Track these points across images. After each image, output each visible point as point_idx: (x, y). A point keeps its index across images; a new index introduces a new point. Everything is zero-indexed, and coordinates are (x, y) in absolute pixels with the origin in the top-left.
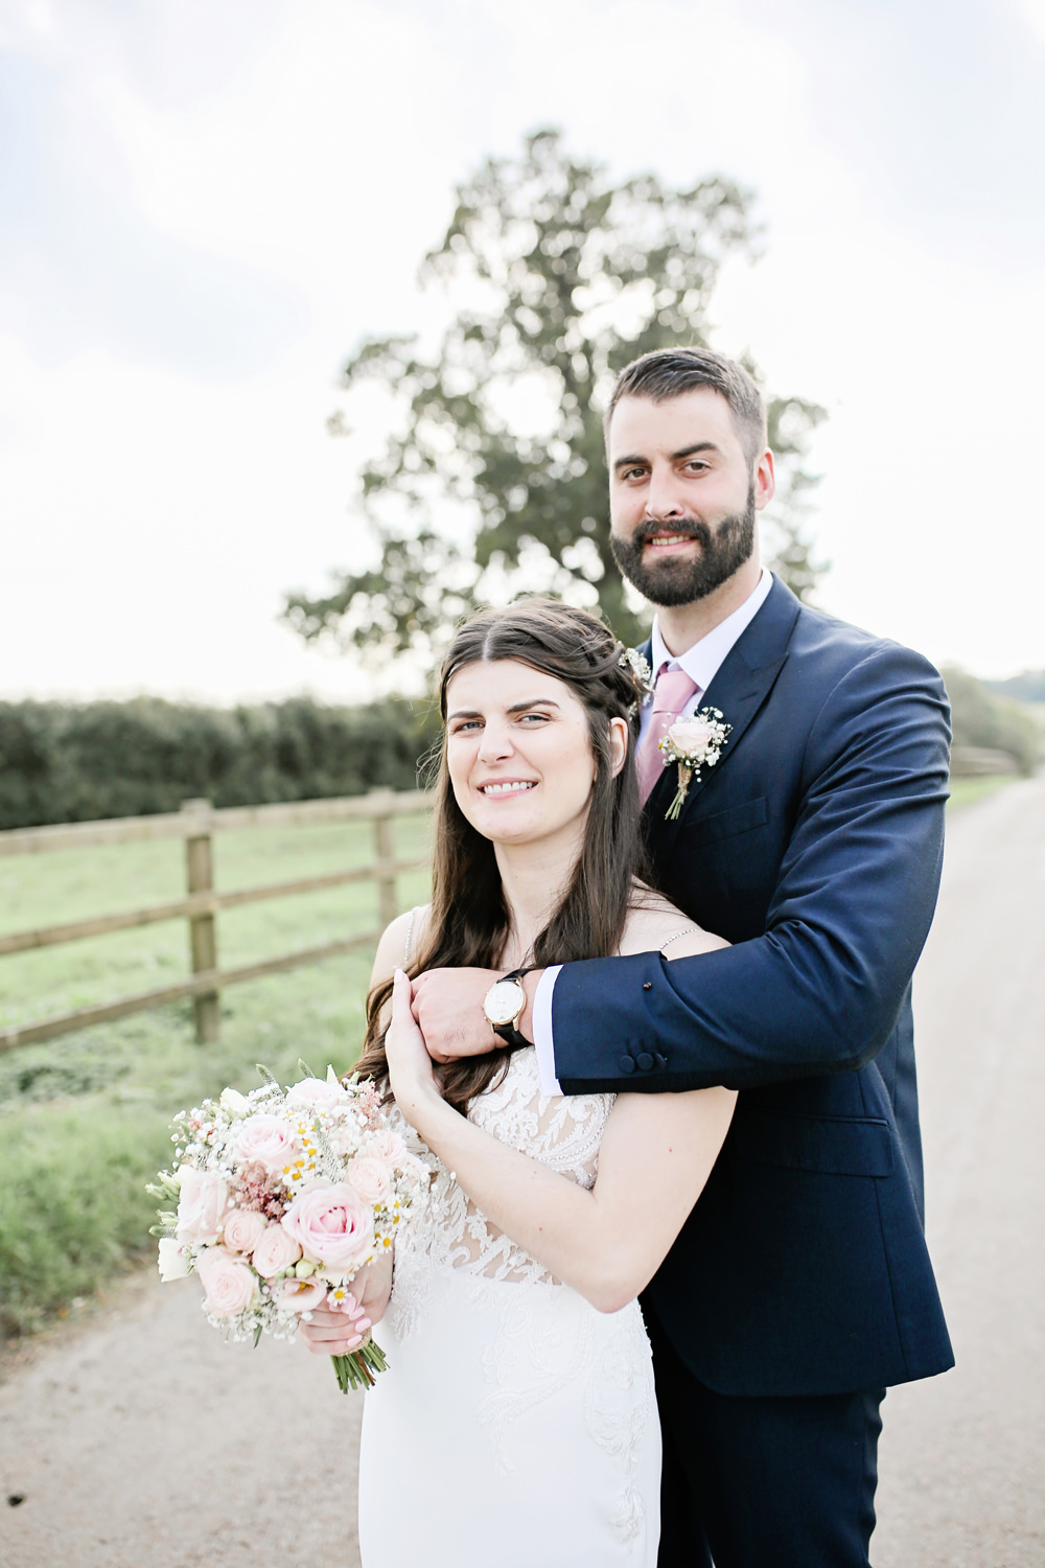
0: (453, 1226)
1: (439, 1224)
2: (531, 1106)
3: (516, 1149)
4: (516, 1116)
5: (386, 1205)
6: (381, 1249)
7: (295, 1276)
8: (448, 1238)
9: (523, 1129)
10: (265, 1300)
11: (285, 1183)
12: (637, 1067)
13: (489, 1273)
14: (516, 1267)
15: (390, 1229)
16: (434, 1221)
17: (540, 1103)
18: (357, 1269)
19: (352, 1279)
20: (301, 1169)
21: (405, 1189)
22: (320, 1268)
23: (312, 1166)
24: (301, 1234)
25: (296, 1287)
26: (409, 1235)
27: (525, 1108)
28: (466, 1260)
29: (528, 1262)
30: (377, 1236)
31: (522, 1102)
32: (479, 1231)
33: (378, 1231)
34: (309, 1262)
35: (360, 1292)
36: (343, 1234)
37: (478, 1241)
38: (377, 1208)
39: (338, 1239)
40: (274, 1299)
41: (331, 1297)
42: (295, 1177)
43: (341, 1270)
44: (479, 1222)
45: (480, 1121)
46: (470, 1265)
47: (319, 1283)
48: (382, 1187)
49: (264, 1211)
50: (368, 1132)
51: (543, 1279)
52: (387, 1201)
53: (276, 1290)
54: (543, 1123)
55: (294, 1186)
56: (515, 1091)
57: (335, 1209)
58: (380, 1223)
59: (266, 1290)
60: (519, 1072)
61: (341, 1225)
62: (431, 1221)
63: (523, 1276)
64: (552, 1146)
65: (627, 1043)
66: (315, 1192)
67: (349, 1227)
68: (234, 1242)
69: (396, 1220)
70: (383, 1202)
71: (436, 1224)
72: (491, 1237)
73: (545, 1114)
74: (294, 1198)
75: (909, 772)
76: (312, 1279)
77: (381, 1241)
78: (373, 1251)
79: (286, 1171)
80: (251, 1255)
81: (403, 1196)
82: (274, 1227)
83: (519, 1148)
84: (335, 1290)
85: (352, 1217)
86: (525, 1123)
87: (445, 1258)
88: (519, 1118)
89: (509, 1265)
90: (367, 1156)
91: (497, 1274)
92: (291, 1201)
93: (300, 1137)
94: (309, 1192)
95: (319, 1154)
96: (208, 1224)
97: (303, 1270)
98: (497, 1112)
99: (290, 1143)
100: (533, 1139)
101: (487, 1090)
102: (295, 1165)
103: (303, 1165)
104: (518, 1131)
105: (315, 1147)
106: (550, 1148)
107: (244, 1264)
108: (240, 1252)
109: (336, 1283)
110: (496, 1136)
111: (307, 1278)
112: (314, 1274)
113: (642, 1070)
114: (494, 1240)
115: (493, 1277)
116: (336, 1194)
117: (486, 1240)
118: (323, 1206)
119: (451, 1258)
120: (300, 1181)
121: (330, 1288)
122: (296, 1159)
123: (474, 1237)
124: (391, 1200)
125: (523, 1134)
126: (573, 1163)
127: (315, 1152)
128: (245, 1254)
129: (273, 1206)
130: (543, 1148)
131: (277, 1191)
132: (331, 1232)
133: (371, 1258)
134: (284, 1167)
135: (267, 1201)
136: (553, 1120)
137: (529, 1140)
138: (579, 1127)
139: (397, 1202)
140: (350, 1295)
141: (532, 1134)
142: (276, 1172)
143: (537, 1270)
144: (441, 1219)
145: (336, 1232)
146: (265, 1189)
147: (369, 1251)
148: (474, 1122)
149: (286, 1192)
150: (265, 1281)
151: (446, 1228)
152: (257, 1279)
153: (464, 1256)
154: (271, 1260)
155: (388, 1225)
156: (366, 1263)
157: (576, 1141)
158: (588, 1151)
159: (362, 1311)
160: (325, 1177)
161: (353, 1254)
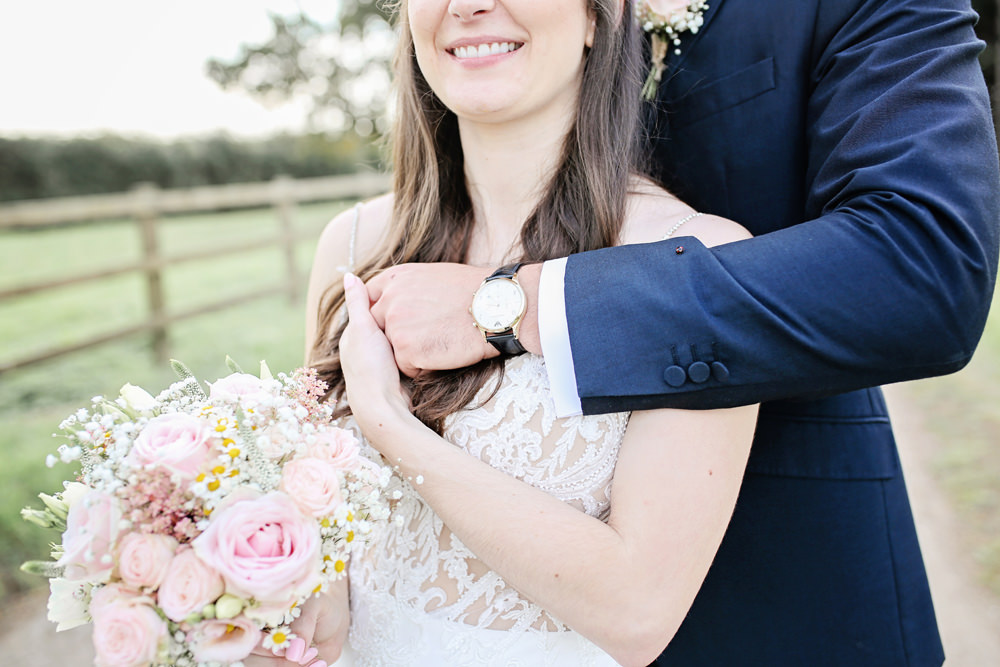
0: (423, 564)
1: (405, 560)
2: (534, 423)
3: (510, 475)
4: (513, 436)
5: (335, 517)
6: (333, 576)
7: (215, 618)
8: (419, 575)
9: (522, 453)
10: (180, 650)
11: (198, 494)
12: (688, 380)
13: (471, 619)
14: (504, 613)
15: (343, 549)
16: (398, 557)
17: (544, 420)
18: (301, 602)
19: (297, 615)
20: (220, 476)
21: (358, 497)
22: (252, 604)
23: (235, 473)
24: (222, 561)
25: (220, 632)
26: (367, 571)
27: (524, 426)
28: (441, 604)
29: (519, 607)
30: (326, 558)
31: (520, 419)
32: (457, 570)
33: (326, 552)
34: (235, 597)
35: (309, 630)
36: (280, 558)
37: (455, 581)
38: (323, 522)
39: (272, 564)
40: (192, 648)
41: (268, 642)
42: (212, 487)
43: (280, 605)
44: (456, 558)
45: (462, 441)
46: (447, 609)
47: (251, 623)
48: (328, 495)
49: (173, 534)
50: (308, 426)
51: (536, 626)
52: (336, 512)
53: (195, 635)
54: (548, 444)
55: (212, 500)
56: (511, 406)
57: (268, 525)
58: (330, 542)
59: (180, 637)
60: (514, 382)
61: (276, 546)
62: (393, 556)
63: (512, 623)
64: (558, 471)
65: (674, 349)
66: (238, 504)
67: (287, 548)
68: (133, 576)
69: (350, 537)
70: (331, 514)
71: (401, 560)
72: (472, 576)
73: (550, 433)
74: (212, 515)
75: (958, 14)
76: (241, 619)
77: (331, 565)
78: (322, 579)
79: (199, 479)
80: (156, 592)
81: (358, 506)
82: (185, 557)
83: (515, 474)
84: (273, 632)
85: (291, 536)
86: (524, 445)
87: (415, 599)
88: (517, 438)
89: (495, 611)
90: (309, 457)
91: (481, 621)
92: (207, 517)
93: (219, 435)
94: (231, 505)
95: (244, 456)
96: (93, 554)
97: (226, 609)
98: (486, 432)
99: (204, 440)
100: (534, 463)
101: (471, 405)
102: (213, 472)
103: (222, 471)
104: (515, 454)
105: (237, 447)
106: (555, 475)
107: (148, 605)
108: (142, 588)
109: (273, 624)
110: (485, 460)
111: (234, 618)
112: (242, 613)
113: (695, 383)
114: (474, 581)
115: (475, 624)
116: (268, 506)
117: (464, 580)
118: (251, 522)
119: (422, 601)
120: (218, 492)
121: (266, 630)
122: (214, 464)
123: (451, 576)
124: (342, 511)
125: (523, 458)
126: (581, 490)
127: (237, 454)
128: (148, 591)
129: (183, 526)
130: (546, 474)
131: (189, 506)
132: (262, 556)
133: (319, 587)
134: (197, 474)
135: (175, 520)
136: (561, 441)
137: (529, 464)
138: (591, 448)
139: (350, 514)
140: (293, 637)
141: (533, 458)
142: (186, 482)
143: (529, 614)
144: (406, 554)
145: (269, 556)
146: (173, 504)
147: (315, 579)
148: (453, 442)
149: (202, 508)
150: (176, 627)
151: (414, 566)
152: (164, 626)
153: (438, 599)
154: (184, 597)
155: (340, 544)
156: (313, 594)
157: (587, 466)
158: (600, 476)
159: (314, 652)
160: (253, 486)
161: (294, 582)
